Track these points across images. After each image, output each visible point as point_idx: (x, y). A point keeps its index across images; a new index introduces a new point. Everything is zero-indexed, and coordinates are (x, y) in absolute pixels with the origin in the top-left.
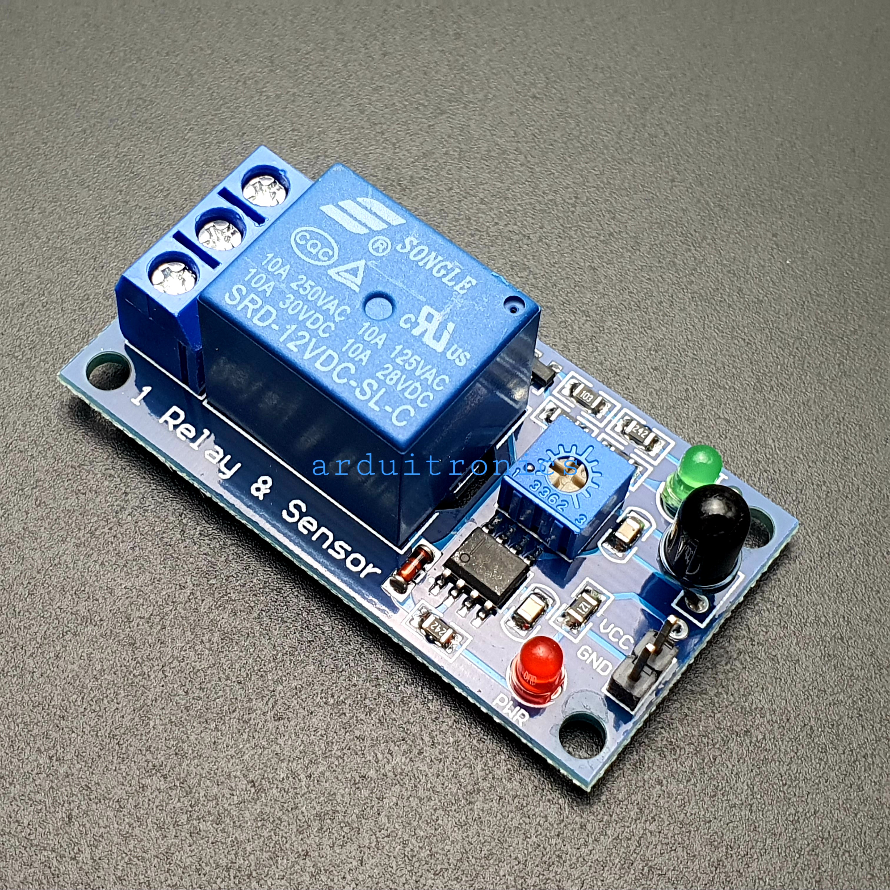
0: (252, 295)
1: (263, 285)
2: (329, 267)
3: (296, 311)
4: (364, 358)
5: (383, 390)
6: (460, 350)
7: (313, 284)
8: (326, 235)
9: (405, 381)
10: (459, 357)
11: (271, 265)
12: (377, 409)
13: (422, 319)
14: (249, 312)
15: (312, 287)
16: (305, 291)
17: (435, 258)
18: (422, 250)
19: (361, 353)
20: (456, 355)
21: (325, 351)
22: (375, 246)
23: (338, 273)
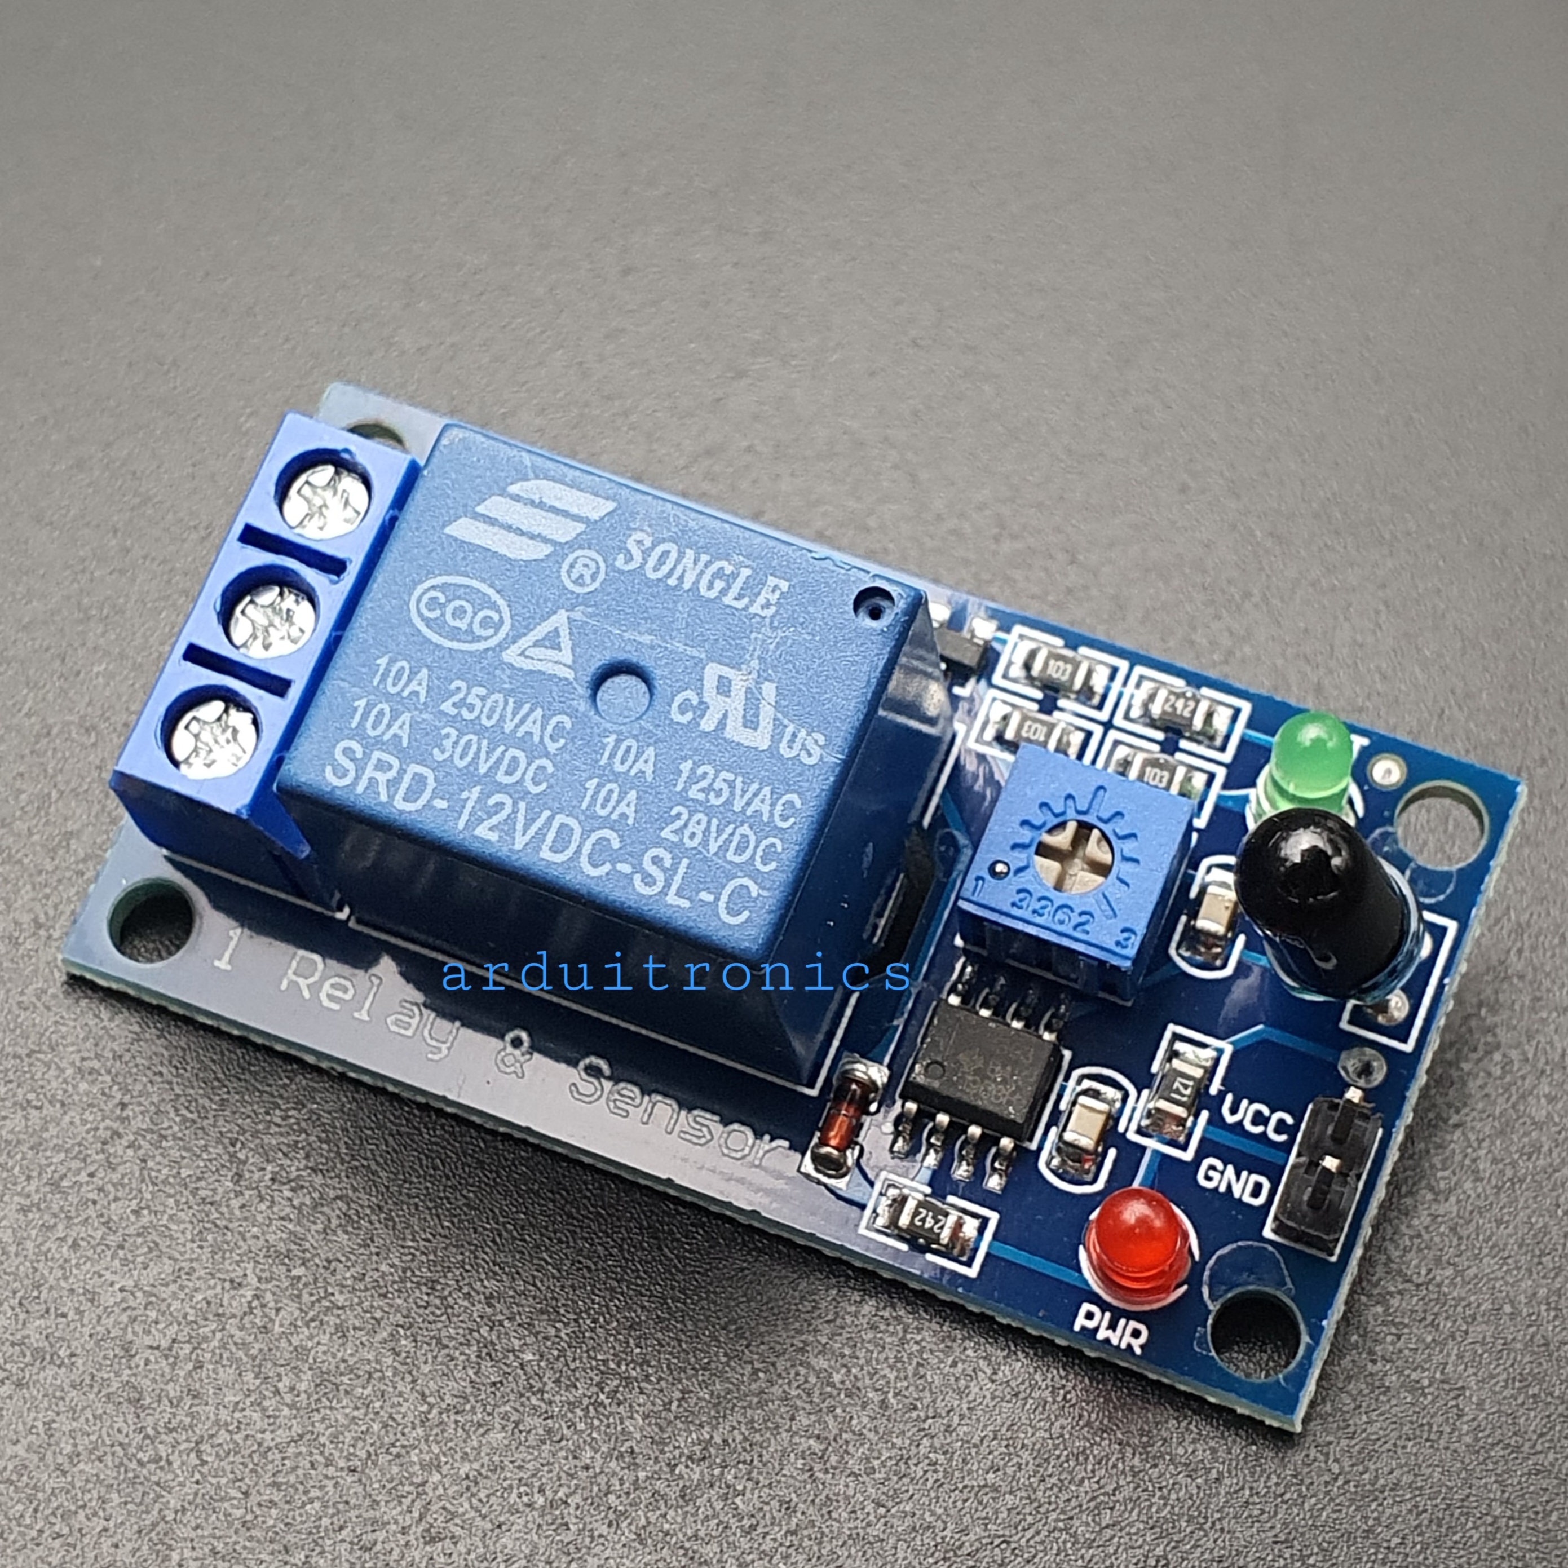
0: (376, 755)
1: (389, 726)
2: (501, 647)
3: (469, 759)
4: (629, 809)
5: (685, 862)
6: (803, 733)
7: (482, 691)
8: (475, 583)
9: (719, 832)
10: (804, 747)
11: (390, 681)
12: (685, 904)
13: (710, 694)
14: (383, 790)
15: (483, 699)
16: (471, 711)
17: (696, 562)
18: (666, 554)
19: (618, 802)
20: (797, 745)
21: (549, 821)
22: (575, 575)
23: (522, 654)
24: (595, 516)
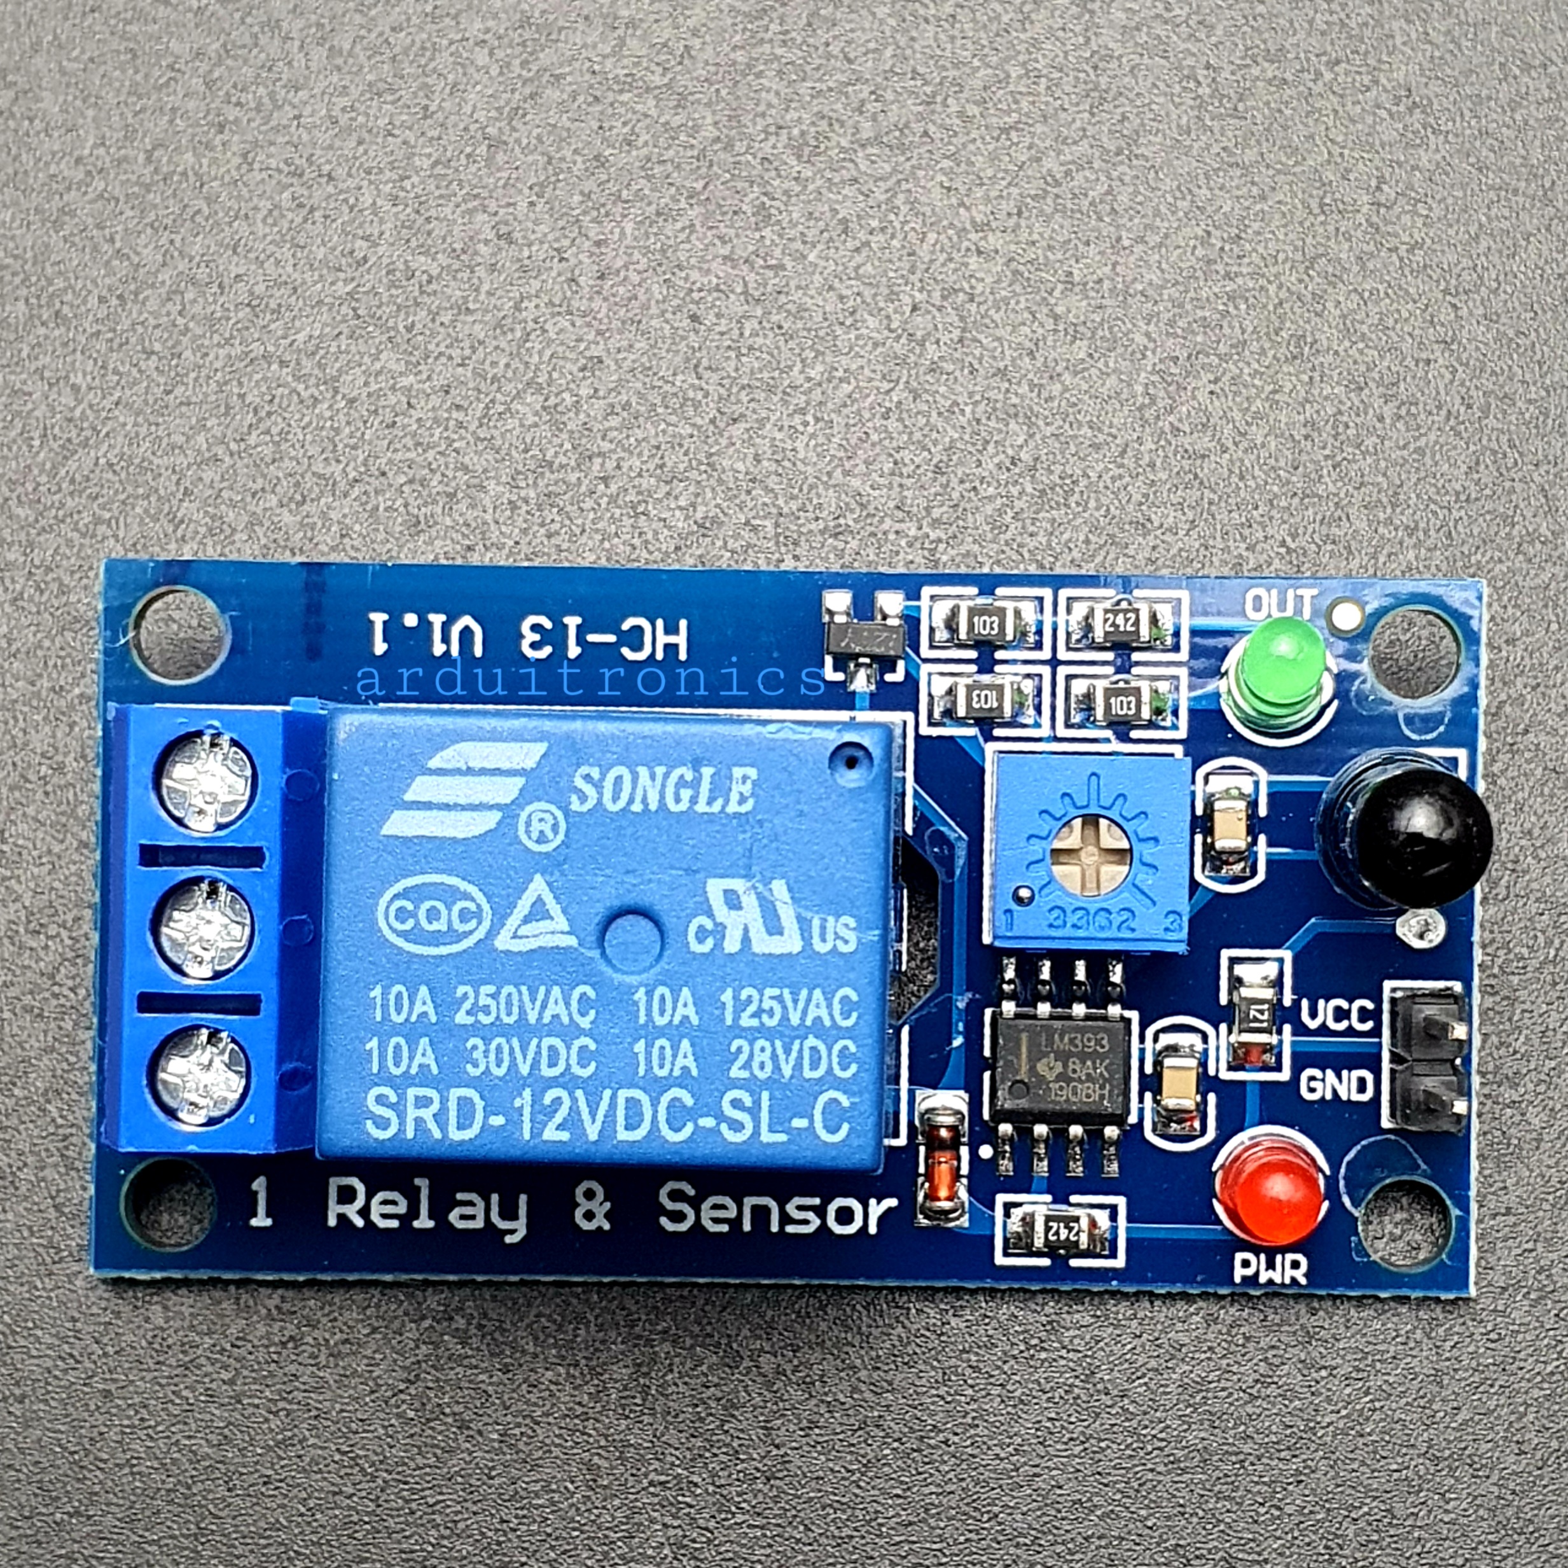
0: (412, 1092)
1: (411, 1058)
2: (492, 934)
3: (506, 1064)
4: (686, 1058)
5: (765, 1095)
6: (831, 919)
7: (491, 989)
8: (436, 878)
9: (787, 1052)
10: (837, 936)
11: (392, 1010)
12: (782, 1137)
13: (722, 914)
14: (432, 1125)
15: (495, 996)
16: (488, 1014)
17: (653, 777)
18: (619, 779)
19: (675, 1056)
20: (830, 936)
21: (614, 1097)
22: (535, 835)
23: (515, 936)
24: (530, 764)
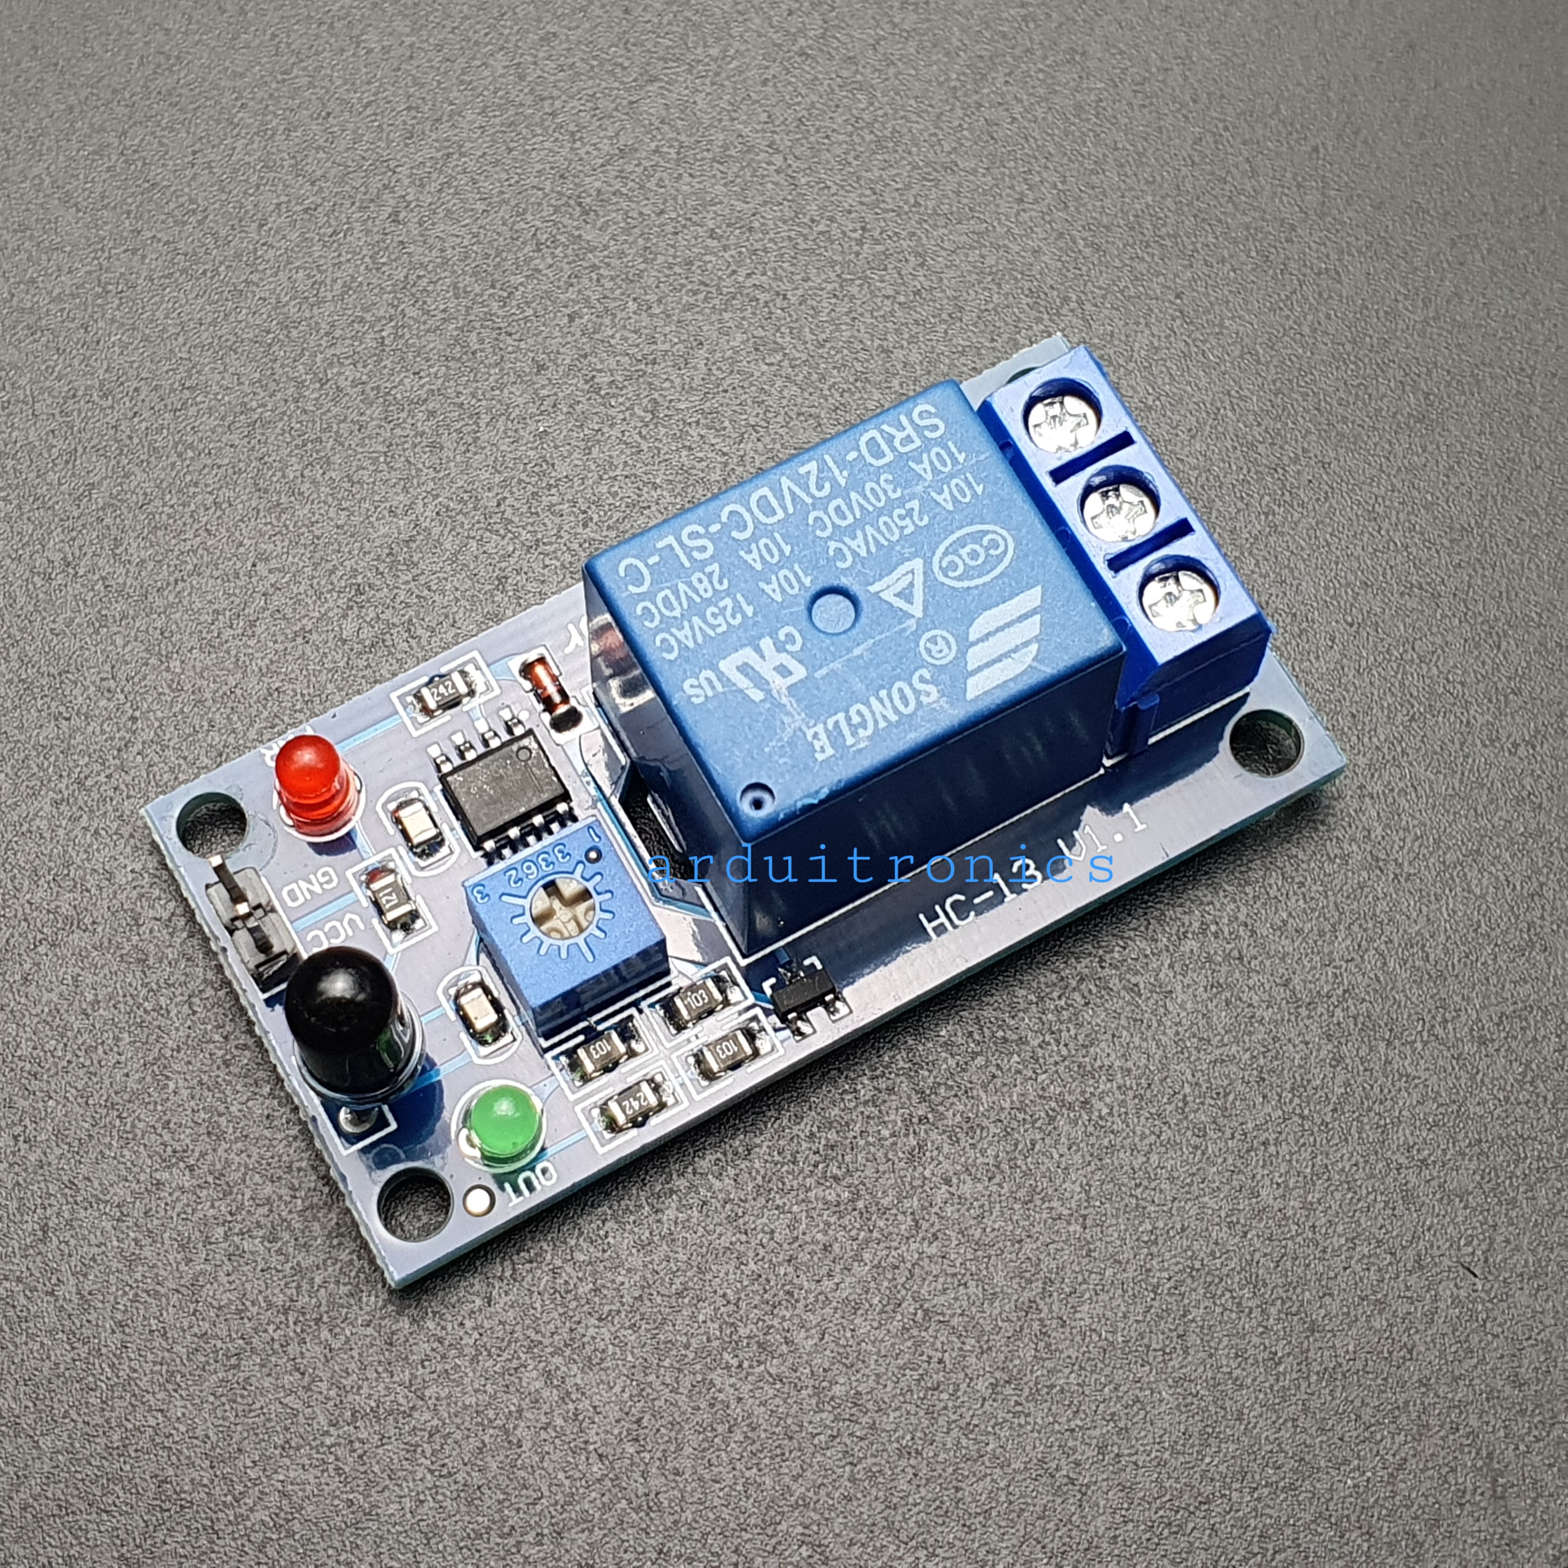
0: (918, 443)
1: (931, 463)
2: (928, 564)
3: (868, 492)
4: (751, 558)
5: (687, 564)
6: (710, 693)
7: (906, 532)
8: (986, 578)
9: (689, 598)
10: (700, 686)
11: (963, 485)
12: (660, 545)
13: (784, 659)
14: (892, 431)
15: (902, 528)
16: (899, 516)
17: (884, 717)
18: (906, 704)
19: (761, 557)
20: (705, 684)
21: (785, 509)
22: (939, 639)
23: (912, 572)
24: (971, 682)
